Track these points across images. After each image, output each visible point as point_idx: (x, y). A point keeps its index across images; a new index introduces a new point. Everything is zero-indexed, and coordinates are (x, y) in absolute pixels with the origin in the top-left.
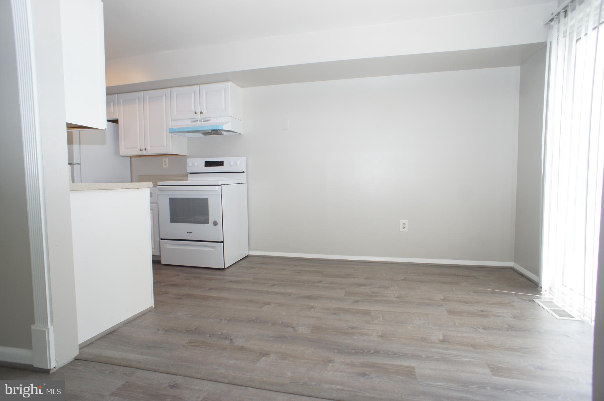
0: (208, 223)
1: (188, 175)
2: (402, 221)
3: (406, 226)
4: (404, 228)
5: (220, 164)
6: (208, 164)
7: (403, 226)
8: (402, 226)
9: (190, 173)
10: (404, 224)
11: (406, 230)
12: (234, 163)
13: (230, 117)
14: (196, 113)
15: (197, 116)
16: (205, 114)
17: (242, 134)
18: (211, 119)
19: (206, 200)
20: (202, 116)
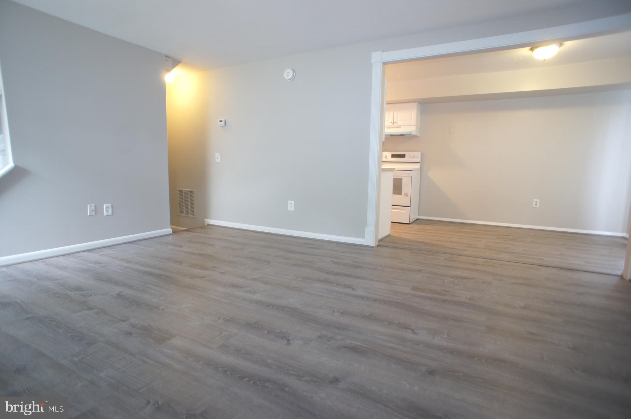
0: (401, 194)
2: (535, 200)
3: (538, 204)
4: (536, 205)
5: (403, 156)
6: (393, 156)
7: (536, 204)
8: (534, 203)
10: (536, 202)
11: (538, 206)
12: (413, 156)
13: (415, 126)
14: (391, 122)
15: (392, 124)
16: (397, 124)
17: (418, 136)
18: (402, 127)
19: (401, 179)
20: (395, 124)
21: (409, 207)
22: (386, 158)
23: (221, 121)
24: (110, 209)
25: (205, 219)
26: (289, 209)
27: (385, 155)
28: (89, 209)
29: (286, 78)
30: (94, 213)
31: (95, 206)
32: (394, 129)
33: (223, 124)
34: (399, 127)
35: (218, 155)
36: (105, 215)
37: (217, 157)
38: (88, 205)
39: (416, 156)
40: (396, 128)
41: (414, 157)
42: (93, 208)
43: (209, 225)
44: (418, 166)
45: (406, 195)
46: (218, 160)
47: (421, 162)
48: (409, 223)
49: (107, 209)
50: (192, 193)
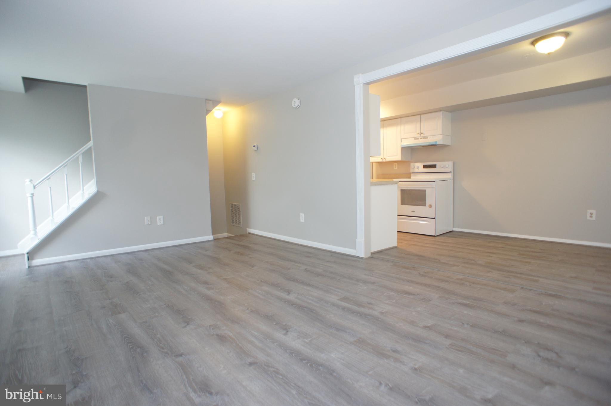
0: (425, 206)
1: (411, 174)
2: (590, 211)
3: (593, 215)
4: (591, 217)
5: (434, 166)
6: (425, 167)
7: (590, 215)
9: (413, 173)
10: (591, 213)
11: (594, 219)
12: (444, 165)
13: (442, 135)
14: (418, 134)
15: (419, 135)
16: (424, 134)
17: (450, 145)
18: (429, 137)
19: (425, 191)
20: (422, 135)
21: (434, 219)
22: (418, 169)
23: (254, 146)
24: (162, 221)
25: (247, 229)
26: (301, 221)
27: (417, 166)
28: (147, 220)
29: (293, 106)
30: (150, 223)
31: (151, 218)
32: (421, 139)
33: (255, 148)
34: (426, 137)
35: (253, 174)
36: (158, 224)
37: (253, 176)
38: (146, 218)
39: (448, 165)
40: (423, 138)
41: (444, 167)
42: (149, 219)
43: (249, 233)
44: (449, 176)
45: (430, 206)
46: (254, 179)
47: (454, 172)
48: (434, 235)
49: (160, 220)
50: (239, 205)
